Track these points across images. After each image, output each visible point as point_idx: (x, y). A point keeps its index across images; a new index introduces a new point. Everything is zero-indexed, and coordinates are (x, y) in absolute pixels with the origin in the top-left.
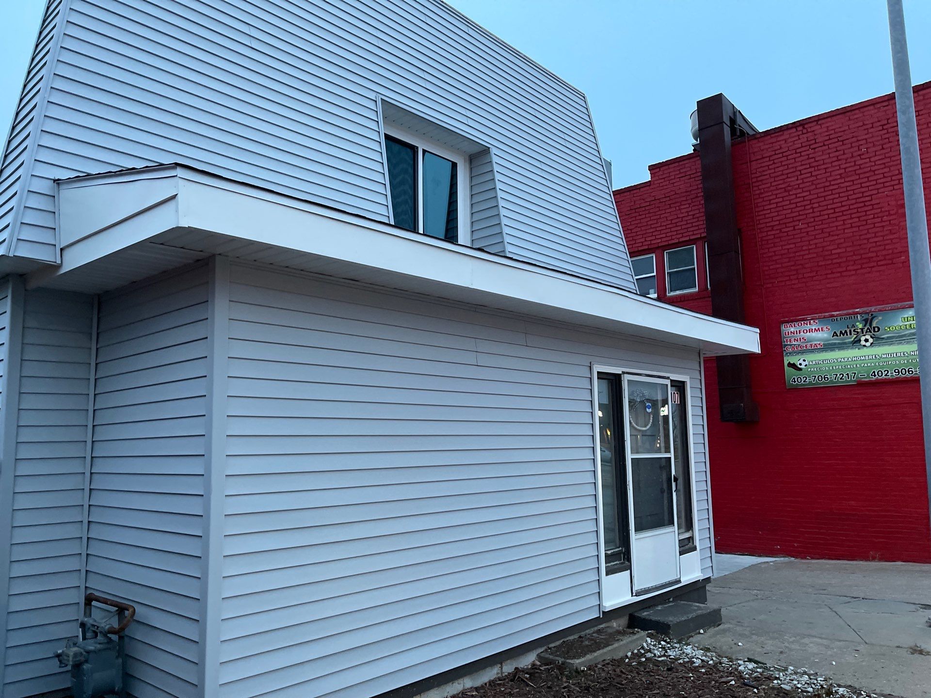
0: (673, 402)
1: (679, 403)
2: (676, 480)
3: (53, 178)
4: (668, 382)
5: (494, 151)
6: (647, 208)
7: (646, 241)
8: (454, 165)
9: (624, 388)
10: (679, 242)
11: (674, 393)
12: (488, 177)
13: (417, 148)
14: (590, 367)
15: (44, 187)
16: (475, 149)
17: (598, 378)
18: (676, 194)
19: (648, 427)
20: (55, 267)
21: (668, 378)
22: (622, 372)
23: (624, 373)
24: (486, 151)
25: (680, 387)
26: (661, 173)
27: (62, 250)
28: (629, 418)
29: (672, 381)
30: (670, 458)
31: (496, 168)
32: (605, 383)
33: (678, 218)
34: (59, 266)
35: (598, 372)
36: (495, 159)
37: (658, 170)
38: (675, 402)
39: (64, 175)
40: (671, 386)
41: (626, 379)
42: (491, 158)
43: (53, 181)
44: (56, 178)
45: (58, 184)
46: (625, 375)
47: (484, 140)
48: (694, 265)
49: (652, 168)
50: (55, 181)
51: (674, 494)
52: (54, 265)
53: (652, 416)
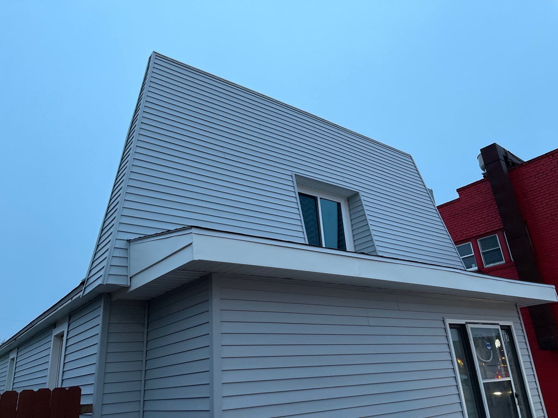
0: (505, 341)
1: (509, 341)
2: (517, 396)
3: (127, 239)
4: (498, 327)
5: (361, 193)
6: (460, 214)
7: (463, 234)
8: (339, 204)
9: (469, 333)
10: (486, 233)
11: (504, 334)
12: (360, 208)
13: (317, 197)
14: (443, 321)
15: (122, 244)
16: (350, 194)
17: (450, 328)
18: (477, 204)
19: (491, 360)
20: (127, 288)
21: (498, 324)
22: (466, 322)
23: (467, 323)
24: (357, 194)
25: (508, 330)
26: (465, 193)
27: (131, 278)
28: (477, 354)
29: (501, 326)
30: (510, 381)
31: (364, 203)
32: (455, 331)
33: (482, 218)
34: (129, 287)
35: (450, 324)
36: (362, 198)
37: (463, 191)
38: (506, 340)
39: (132, 237)
40: (501, 329)
41: (469, 327)
42: (360, 198)
43: (126, 241)
44: (129, 239)
45: (129, 242)
46: (468, 324)
47: (354, 188)
48: (498, 246)
49: (459, 190)
50: (128, 240)
51: (518, 407)
52: (126, 287)
53: (492, 352)
